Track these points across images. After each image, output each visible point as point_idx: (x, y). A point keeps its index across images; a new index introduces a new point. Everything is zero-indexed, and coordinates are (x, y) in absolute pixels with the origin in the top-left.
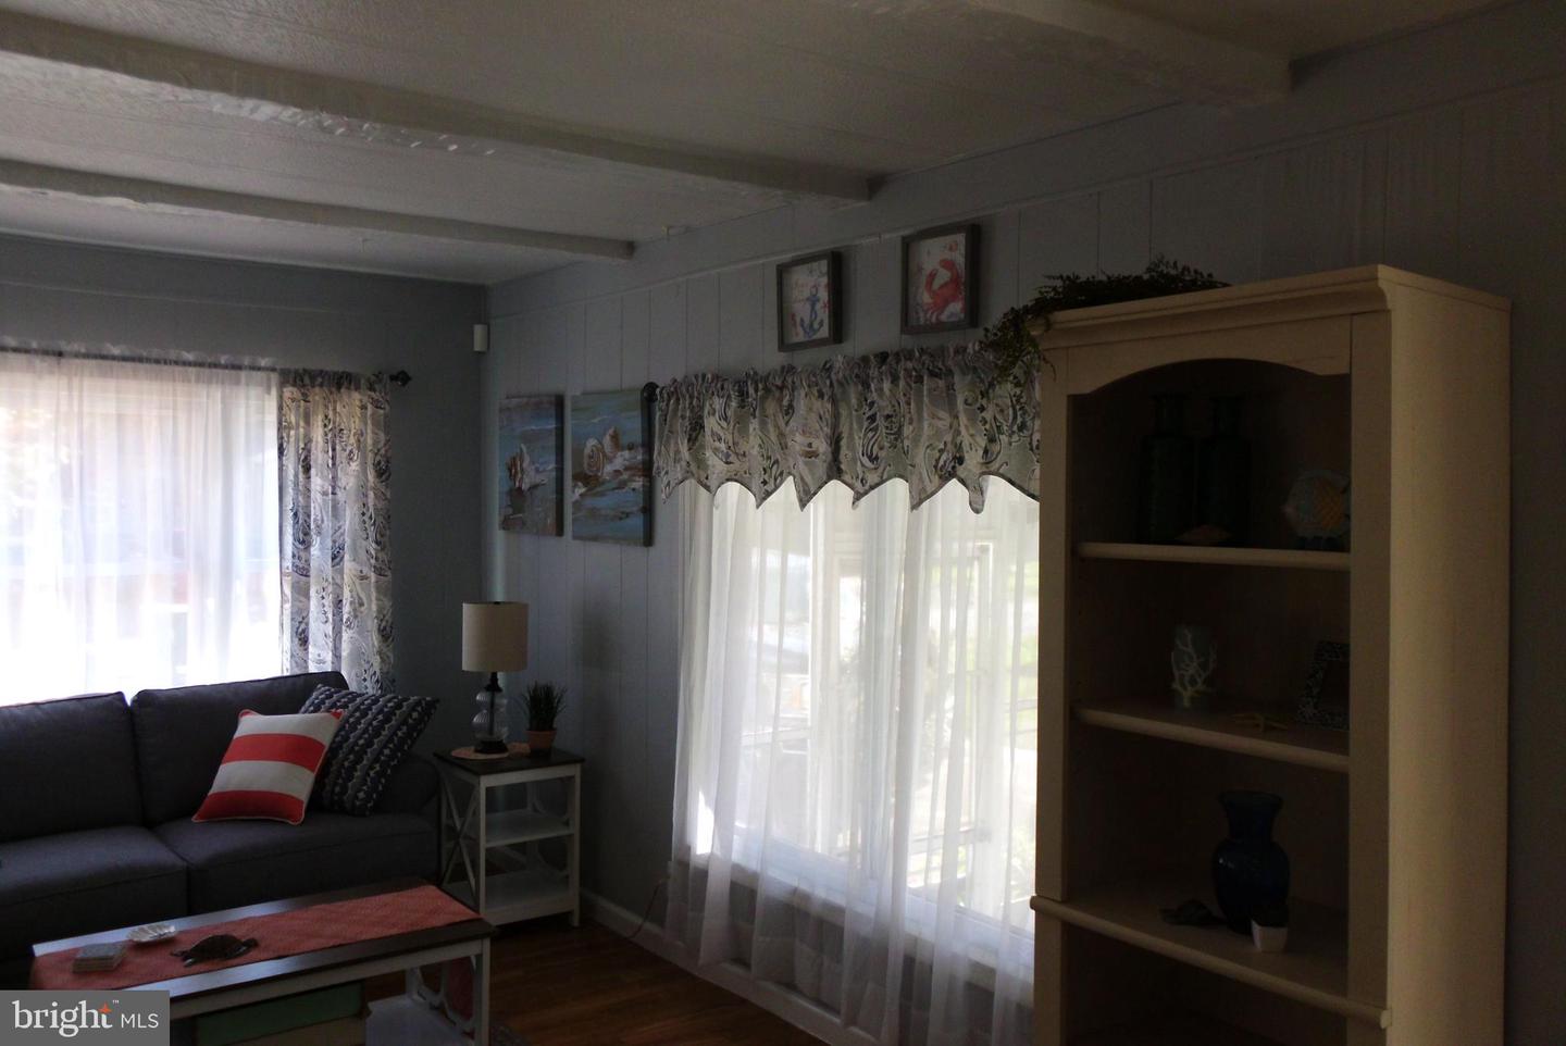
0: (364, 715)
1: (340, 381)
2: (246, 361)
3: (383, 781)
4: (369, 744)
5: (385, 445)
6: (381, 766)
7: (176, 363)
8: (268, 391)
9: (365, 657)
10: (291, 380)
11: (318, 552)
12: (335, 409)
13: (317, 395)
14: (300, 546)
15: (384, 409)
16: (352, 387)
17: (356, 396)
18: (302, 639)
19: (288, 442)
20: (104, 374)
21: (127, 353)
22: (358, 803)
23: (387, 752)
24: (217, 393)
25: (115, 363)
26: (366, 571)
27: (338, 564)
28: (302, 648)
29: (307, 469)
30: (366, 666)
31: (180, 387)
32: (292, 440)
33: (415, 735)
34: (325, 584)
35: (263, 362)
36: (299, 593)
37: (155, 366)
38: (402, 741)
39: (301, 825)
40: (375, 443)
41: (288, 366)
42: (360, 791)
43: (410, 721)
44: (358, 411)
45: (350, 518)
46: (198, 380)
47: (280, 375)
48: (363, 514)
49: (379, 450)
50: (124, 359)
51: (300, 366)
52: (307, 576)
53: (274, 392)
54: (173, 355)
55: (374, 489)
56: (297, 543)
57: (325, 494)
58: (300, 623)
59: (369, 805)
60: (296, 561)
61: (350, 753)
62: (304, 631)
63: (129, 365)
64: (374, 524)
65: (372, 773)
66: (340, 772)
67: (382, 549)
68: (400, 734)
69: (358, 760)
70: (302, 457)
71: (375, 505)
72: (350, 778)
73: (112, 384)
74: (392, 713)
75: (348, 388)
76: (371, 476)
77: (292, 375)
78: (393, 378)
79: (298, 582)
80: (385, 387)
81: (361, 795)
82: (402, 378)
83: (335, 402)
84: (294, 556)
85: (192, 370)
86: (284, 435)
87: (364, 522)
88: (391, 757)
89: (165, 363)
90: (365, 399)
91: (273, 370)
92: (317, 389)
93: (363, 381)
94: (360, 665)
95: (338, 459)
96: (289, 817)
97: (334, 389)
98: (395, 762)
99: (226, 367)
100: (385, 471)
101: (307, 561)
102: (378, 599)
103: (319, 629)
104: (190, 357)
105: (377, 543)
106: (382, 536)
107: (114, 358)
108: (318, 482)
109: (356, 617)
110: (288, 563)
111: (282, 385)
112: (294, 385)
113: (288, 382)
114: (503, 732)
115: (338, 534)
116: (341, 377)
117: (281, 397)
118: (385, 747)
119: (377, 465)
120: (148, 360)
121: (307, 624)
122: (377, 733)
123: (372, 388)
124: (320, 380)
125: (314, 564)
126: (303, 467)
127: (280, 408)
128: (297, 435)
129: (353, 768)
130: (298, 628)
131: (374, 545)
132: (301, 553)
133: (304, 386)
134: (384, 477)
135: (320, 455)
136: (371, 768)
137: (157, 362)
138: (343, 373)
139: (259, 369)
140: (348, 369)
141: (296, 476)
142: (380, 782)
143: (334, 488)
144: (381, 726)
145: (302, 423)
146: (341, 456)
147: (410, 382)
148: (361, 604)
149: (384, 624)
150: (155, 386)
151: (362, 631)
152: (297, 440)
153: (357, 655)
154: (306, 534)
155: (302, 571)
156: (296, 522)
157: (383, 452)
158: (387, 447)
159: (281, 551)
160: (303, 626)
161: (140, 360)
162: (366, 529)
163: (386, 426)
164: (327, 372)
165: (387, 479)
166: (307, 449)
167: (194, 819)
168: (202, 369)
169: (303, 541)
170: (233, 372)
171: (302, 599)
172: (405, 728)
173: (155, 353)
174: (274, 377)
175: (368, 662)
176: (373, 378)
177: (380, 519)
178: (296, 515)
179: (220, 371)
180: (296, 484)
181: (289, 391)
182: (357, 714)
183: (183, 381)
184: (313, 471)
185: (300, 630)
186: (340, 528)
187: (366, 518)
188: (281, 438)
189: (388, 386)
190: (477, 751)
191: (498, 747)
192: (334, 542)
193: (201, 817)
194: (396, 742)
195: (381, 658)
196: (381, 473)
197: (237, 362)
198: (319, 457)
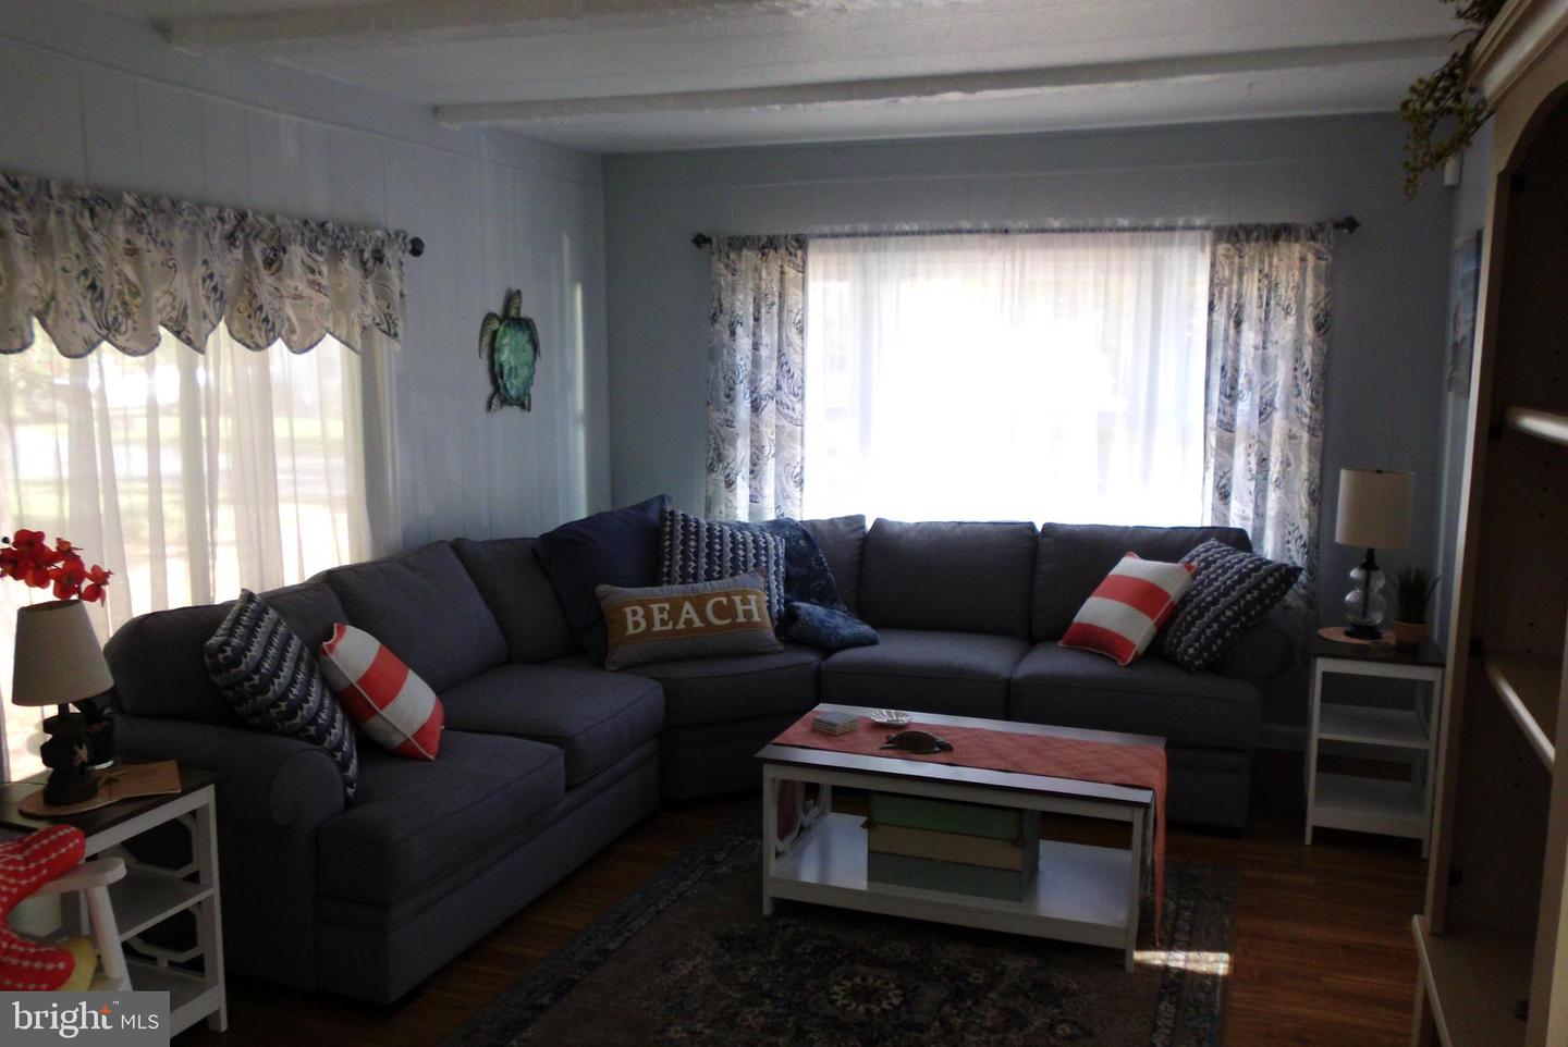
0: (1225, 572)
1: (1277, 234)
2: (1181, 222)
3: (1219, 642)
4: (1215, 602)
5: (1325, 298)
6: (1219, 626)
7: (1111, 230)
8: (1203, 250)
9: (1290, 519)
10: (1225, 236)
11: (1245, 408)
12: (1271, 264)
13: (1251, 250)
14: (1227, 401)
15: (1326, 259)
16: (1292, 239)
17: (1297, 248)
18: (1224, 494)
19: (1221, 298)
20: (1046, 246)
21: (1066, 225)
22: (1186, 658)
23: (1229, 613)
24: (1149, 252)
25: (1055, 235)
26: (1295, 429)
27: (1264, 420)
28: (1222, 502)
29: (1238, 324)
30: (1291, 529)
31: (1114, 252)
32: (1225, 297)
33: (1267, 602)
34: (1252, 441)
35: (1198, 221)
36: (1222, 448)
37: (1091, 235)
38: (1250, 605)
39: (1127, 666)
40: (1316, 295)
41: (1223, 223)
42: (1191, 646)
43: (1264, 586)
44: (1297, 263)
45: (1282, 373)
46: (1132, 245)
47: (1214, 232)
48: (1295, 369)
49: (1318, 304)
50: (1062, 231)
51: (1233, 221)
52: (1231, 431)
53: (1208, 249)
54: (1107, 222)
55: (1313, 344)
56: (1223, 398)
57: (1256, 348)
58: (1221, 477)
59: (1196, 663)
60: (1222, 417)
61: (1195, 608)
62: (1224, 486)
63: (1067, 236)
64: (1311, 380)
65: (1208, 632)
66: (1181, 624)
67: (1317, 407)
68: (1248, 597)
69: (1200, 616)
70: (1235, 313)
71: (1312, 361)
72: (1188, 630)
73: (1051, 253)
74: (1248, 575)
75: (1288, 240)
76: (1309, 330)
77: (1227, 232)
78: (1338, 226)
79: (1221, 437)
80: (1328, 236)
81: (1191, 651)
82: (1351, 224)
83: (1271, 256)
84: (1219, 410)
85: (1126, 236)
86: (1216, 292)
87: (1296, 378)
88: (1233, 620)
89: (1100, 230)
90: (1305, 249)
91: (1207, 228)
92: (1253, 244)
93: (1303, 231)
94: (1285, 527)
95: (1272, 314)
96: (1119, 657)
97: (1271, 243)
98: (1238, 626)
99: (1159, 229)
100: (1323, 325)
101: (1233, 417)
102: (1309, 461)
103: (1242, 486)
104: (1125, 223)
105: (1313, 400)
106: (1318, 393)
107: (1053, 231)
108: (1250, 337)
109: (1284, 477)
110: (1213, 419)
111: (1216, 242)
112: (1228, 241)
113: (1222, 239)
114: (1377, 618)
115: (1266, 389)
116: (1280, 229)
117: (1214, 254)
118: (1229, 608)
119: (1316, 318)
120: (1084, 230)
121: (1229, 479)
122: (1226, 593)
123: (1313, 238)
124: (1255, 234)
125: (1240, 421)
126: (1235, 322)
127: (1213, 265)
128: (1230, 291)
129: (1192, 624)
130: (1219, 483)
131: (1309, 403)
132: (1228, 409)
133: (1239, 241)
134: (1322, 330)
135: (1255, 309)
136: (1209, 626)
137: (1093, 230)
138: (1281, 225)
139: (1193, 228)
140: (1288, 221)
141: (1226, 331)
142: (1215, 643)
143: (1264, 342)
144: (1232, 587)
145: (1235, 279)
146: (1276, 311)
147: (1358, 229)
148: (1289, 465)
149: (1313, 487)
150: (1091, 252)
151: (1288, 493)
152: (1230, 297)
153: (1284, 517)
154: (1233, 388)
155: (1227, 426)
156: (1224, 376)
157: (1322, 305)
158: (1327, 299)
159: (1206, 404)
160: (1224, 481)
161: (1077, 230)
162: (1297, 386)
163: (1329, 278)
164: (1263, 226)
165: (1325, 333)
166: (1240, 306)
167: (1060, 644)
168: (1136, 234)
169: (1231, 395)
170: (1167, 234)
171: (1225, 454)
172: (1256, 593)
173: (1091, 223)
174: (1208, 235)
175: (1293, 524)
176: (1315, 227)
177: (1317, 375)
178: (1223, 369)
179: (1154, 234)
180: (1226, 338)
181: (1222, 248)
182: (1220, 571)
183: (1118, 246)
184: (1245, 327)
185: (1221, 485)
186: (1268, 383)
187: (1299, 374)
188: (1212, 295)
189: (1332, 237)
190: (1348, 634)
191: (1371, 632)
192: (1261, 398)
193: (1065, 642)
194: (1242, 605)
195: (1310, 522)
196: (1321, 326)
197: (1172, 224)
198: (1252, 311)
